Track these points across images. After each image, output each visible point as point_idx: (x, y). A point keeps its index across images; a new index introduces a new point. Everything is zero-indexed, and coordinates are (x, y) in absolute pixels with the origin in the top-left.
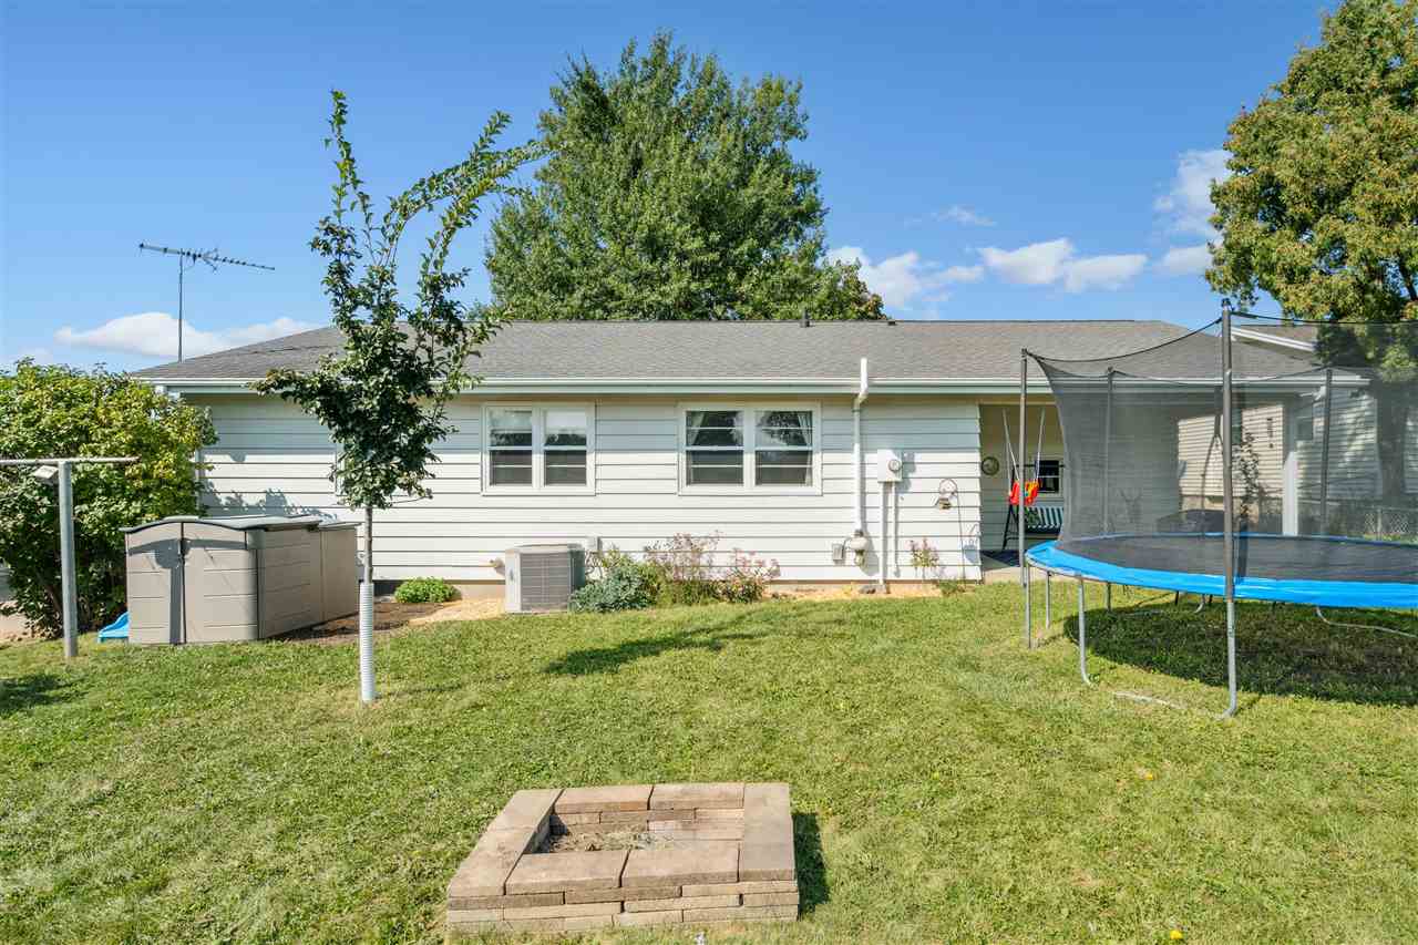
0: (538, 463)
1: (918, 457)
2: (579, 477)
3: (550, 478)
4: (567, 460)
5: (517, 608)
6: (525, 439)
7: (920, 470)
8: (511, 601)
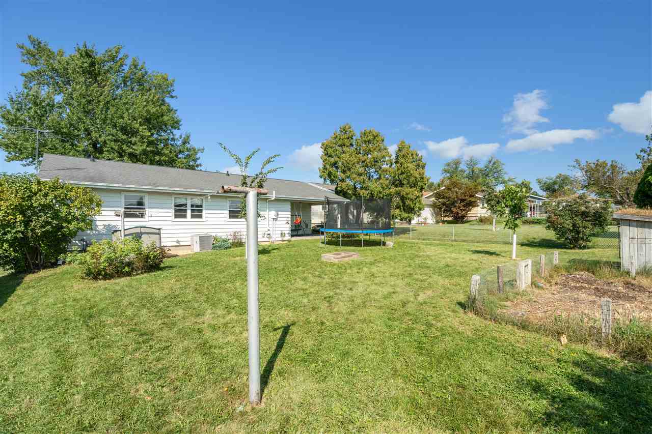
0: (189, 213)
1: (279, 213)
2: (200, 217)
3: (193, 216)
4: (197, 212)
5: (199, 251)
6: (185, 205)
7: (280, 216)
8: (197, 248)
